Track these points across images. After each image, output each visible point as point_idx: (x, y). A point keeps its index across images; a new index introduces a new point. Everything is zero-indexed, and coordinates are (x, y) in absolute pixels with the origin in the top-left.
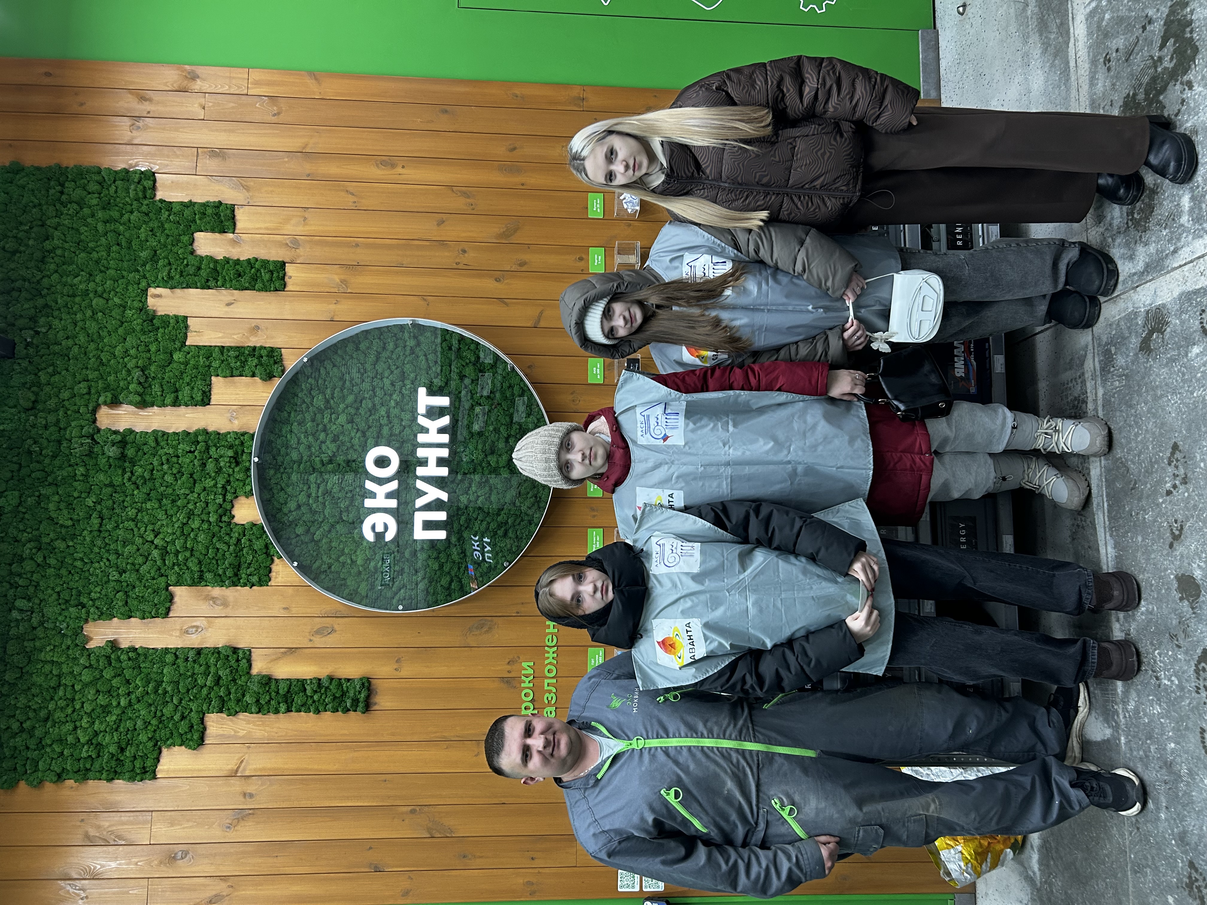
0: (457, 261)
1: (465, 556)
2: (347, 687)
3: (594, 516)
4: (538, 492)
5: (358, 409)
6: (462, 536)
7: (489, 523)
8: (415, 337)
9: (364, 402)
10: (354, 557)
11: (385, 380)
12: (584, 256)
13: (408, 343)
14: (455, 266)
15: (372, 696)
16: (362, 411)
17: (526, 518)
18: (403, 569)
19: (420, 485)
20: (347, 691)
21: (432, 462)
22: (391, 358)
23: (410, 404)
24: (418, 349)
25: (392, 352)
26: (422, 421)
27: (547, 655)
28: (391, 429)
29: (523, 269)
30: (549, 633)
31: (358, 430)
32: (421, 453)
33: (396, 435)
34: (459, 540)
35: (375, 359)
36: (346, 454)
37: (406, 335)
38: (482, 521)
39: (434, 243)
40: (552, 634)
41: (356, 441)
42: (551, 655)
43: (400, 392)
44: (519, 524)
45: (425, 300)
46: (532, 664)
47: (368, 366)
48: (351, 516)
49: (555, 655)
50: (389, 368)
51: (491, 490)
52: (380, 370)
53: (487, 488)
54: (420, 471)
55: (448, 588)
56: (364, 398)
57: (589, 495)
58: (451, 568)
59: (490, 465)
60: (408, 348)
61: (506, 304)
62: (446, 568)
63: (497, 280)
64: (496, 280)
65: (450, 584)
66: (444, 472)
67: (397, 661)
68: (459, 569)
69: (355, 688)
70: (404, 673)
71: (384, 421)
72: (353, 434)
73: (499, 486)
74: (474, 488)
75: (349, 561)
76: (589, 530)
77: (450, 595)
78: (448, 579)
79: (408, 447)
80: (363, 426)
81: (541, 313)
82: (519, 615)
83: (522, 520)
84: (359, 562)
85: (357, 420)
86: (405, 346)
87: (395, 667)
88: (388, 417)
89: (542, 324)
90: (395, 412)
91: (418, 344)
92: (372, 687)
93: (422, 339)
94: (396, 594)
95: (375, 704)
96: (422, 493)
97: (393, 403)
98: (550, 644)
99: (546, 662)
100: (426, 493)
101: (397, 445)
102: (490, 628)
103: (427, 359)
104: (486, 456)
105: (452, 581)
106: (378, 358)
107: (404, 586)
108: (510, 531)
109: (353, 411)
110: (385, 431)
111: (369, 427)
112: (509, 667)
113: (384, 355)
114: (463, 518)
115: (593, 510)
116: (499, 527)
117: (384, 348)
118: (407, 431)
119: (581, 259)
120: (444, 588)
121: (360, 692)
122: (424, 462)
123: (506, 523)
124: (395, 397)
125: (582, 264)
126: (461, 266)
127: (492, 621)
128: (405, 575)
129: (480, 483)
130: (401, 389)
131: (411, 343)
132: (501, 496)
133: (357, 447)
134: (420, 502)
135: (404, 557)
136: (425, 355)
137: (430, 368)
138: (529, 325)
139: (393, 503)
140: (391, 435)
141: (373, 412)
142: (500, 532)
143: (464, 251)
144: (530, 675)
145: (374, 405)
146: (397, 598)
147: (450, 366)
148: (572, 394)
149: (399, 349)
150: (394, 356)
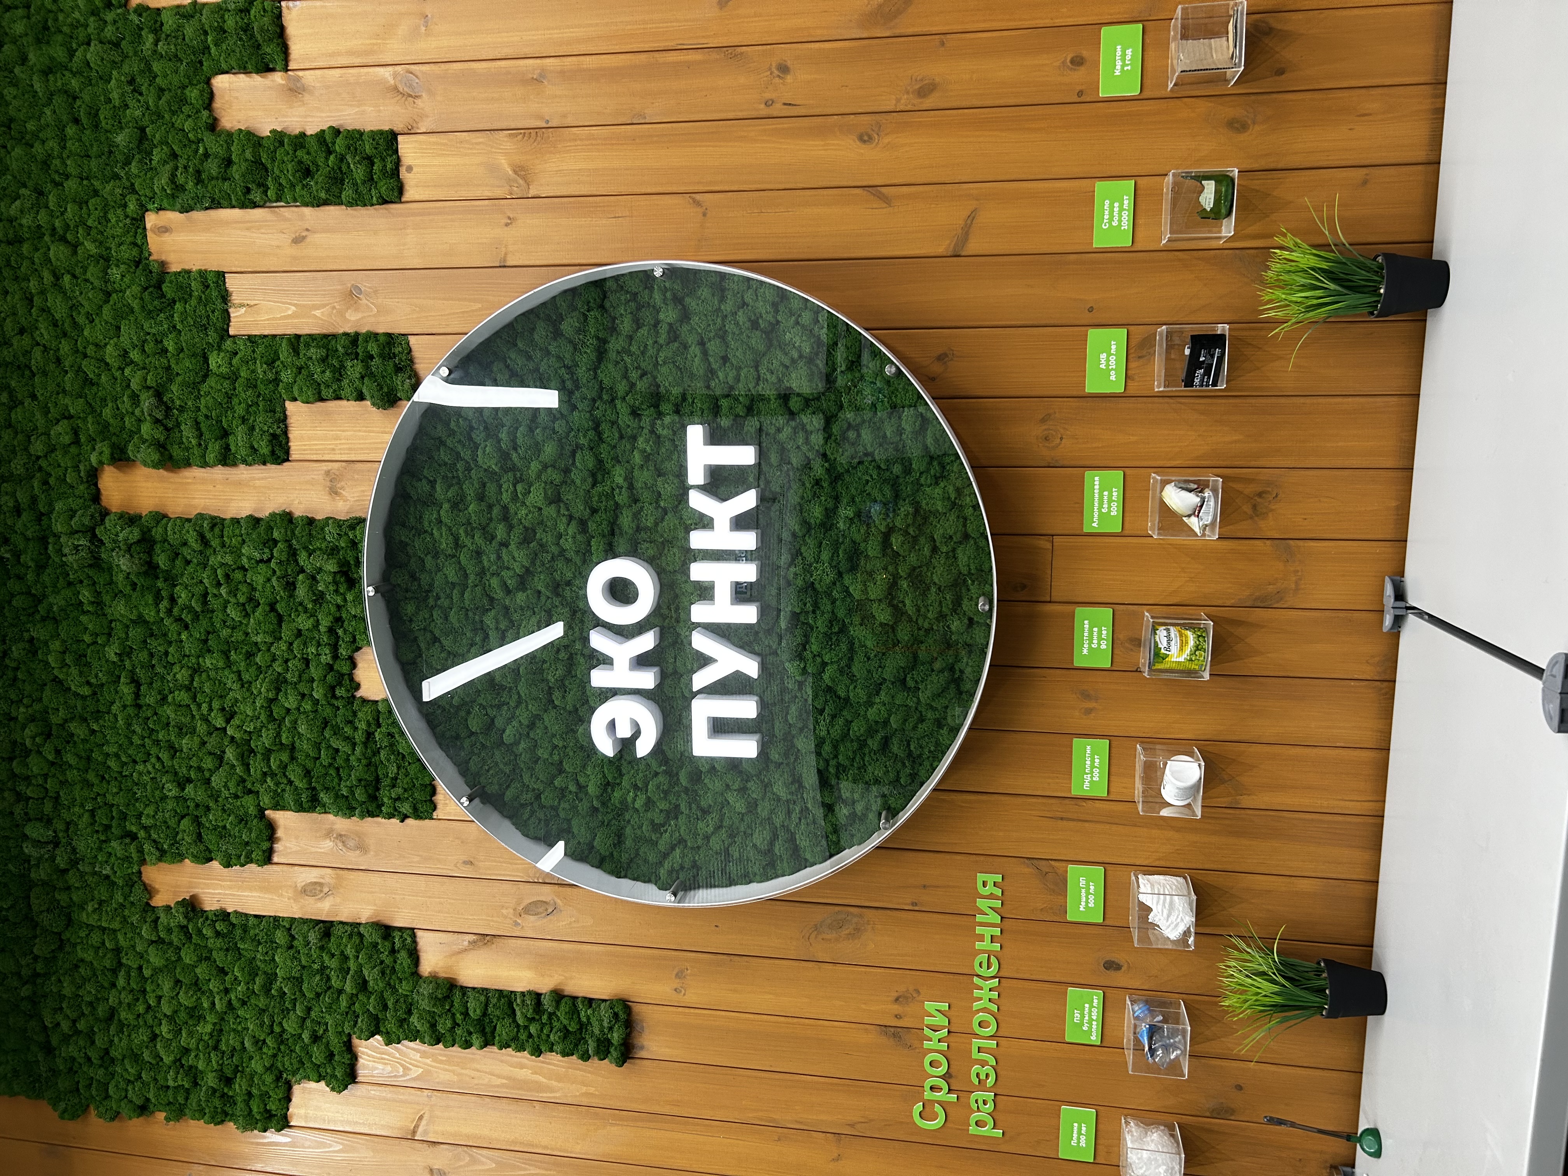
0: (768, 95)
1: (801, 786)
2: (588, 1018)
3: (1089, 711)
4: (957, 659)
5: (567, 471)
6: (793, 746)
7: (848, 723)
8: (678, 300)
9: (578, 456)
10: (582, 780)
11: (618, 403)
12: (1085, 53)
13: (662, 316)
14: (764, 111)
15: (635, 1034)
16: (576, 476)
17: (930, 715)
18: (677, 807)
19: (700, 642)
20: (589, 1023)
21: (723, 593)
22: (630, 353)
23: (675, 457)
24: (685, 328)
25: (631, 338)
26: (698, 501)
27: (977, 993)
28: (636, 516)
29: (928, 103)
30: (984, 952)
31: (571, 518)
32: (699, 572)
33: (646, 529)
34: (786, 755)
35: (593, 356)
36: (551, 571)
37: (657, 296)
38: (834, 717)
39: (714, 55)
40: (989, 954)
41: (567, 543)
42: (985, 994)
43: (652, 432)
44: (915, 728)
45: (698, 203)
46: (945, 1006)
47: (582, 373)
48: (569, 697)
49: (994, 995)
50: (625, 376)
51: (851, 648)
52: (606, 381)
53: (844, 647)
54: (699, 613)
55: (770, 851)
56: (579, 447)
57: (1077, 663)
58: (772, 812)
59: (850, 595)
60: (663, 329)
61: (886, 200)
62: (763, 810)
63: (865, 138)
64: (861, 139)
65: (772, 843)
66: (748, 614)
67: (677, 976)
68: (789, 813)
69: (601, 1021)
70: (691, 997)
71: (622, 498)
72: (562, 527)
73: (869, 644)
74: (815, 648)
75: (573, 788)
76: (1076, 741)
77: (772, 864)
78: (767, 835)
79: (673, 556)
80: (579, 509)
81: (972, 217)
82: (916, 909)
83: (922, 720)
84: (592, 789)
85: (568, 496)
86: (656, 325)
87: (675, 986)
88: (631, 487)
89: (974, 246)
90: (643, 477)
91: (685, 316)
92: (635, 1017)
93: (692, 303)
94: (665, 856)
95: (642, 1048)
96: (705, 661)
97: (637, 458)
98: (983, 972)
99: (977, 1005)
100: (715, 661)
101: (651, 552)
102: (857, 930)
103: (705, 353)
104: (840, 574)
105: (775, 837)
106: (601, 354)
107: (682, 841)
108: (895, 741)
109: (555, 476)
110: (626, 520)
111: (594, 511)
112: (896, 1008)
113: (615, 345)
114: (793, 710)
115: (1086, 696)
116: (871, 732)
117: (613, 330)
118: (670, 520)
119: (1078, 62)
120: (759, 851)
121: (611, 1029)
122: (705, 592)
123: (886, 722)
124: (641, 442)
125: (1079, 76)
126: (777, 109)
127: (861, 916)
128: (682, 820)
129: (828, 636)
130: (653, 425)
131: (669, 315)
132: (875, 663)
133: (571, 554)
134: (701, 679)
135: (677, 782)
136: (702, 343)
137: (713, 372)
138: (940, 250)
139: (647, 679)
140: (638, 529)
141: (599, 477)
142: (874, 744)
143: (784, 69)
144: (944, 1027)
145: (600, 462)
146: (667, 865)
147: (756, 368)
148: (1043, 421)
149: (644, 331)
150: (634, 349)
